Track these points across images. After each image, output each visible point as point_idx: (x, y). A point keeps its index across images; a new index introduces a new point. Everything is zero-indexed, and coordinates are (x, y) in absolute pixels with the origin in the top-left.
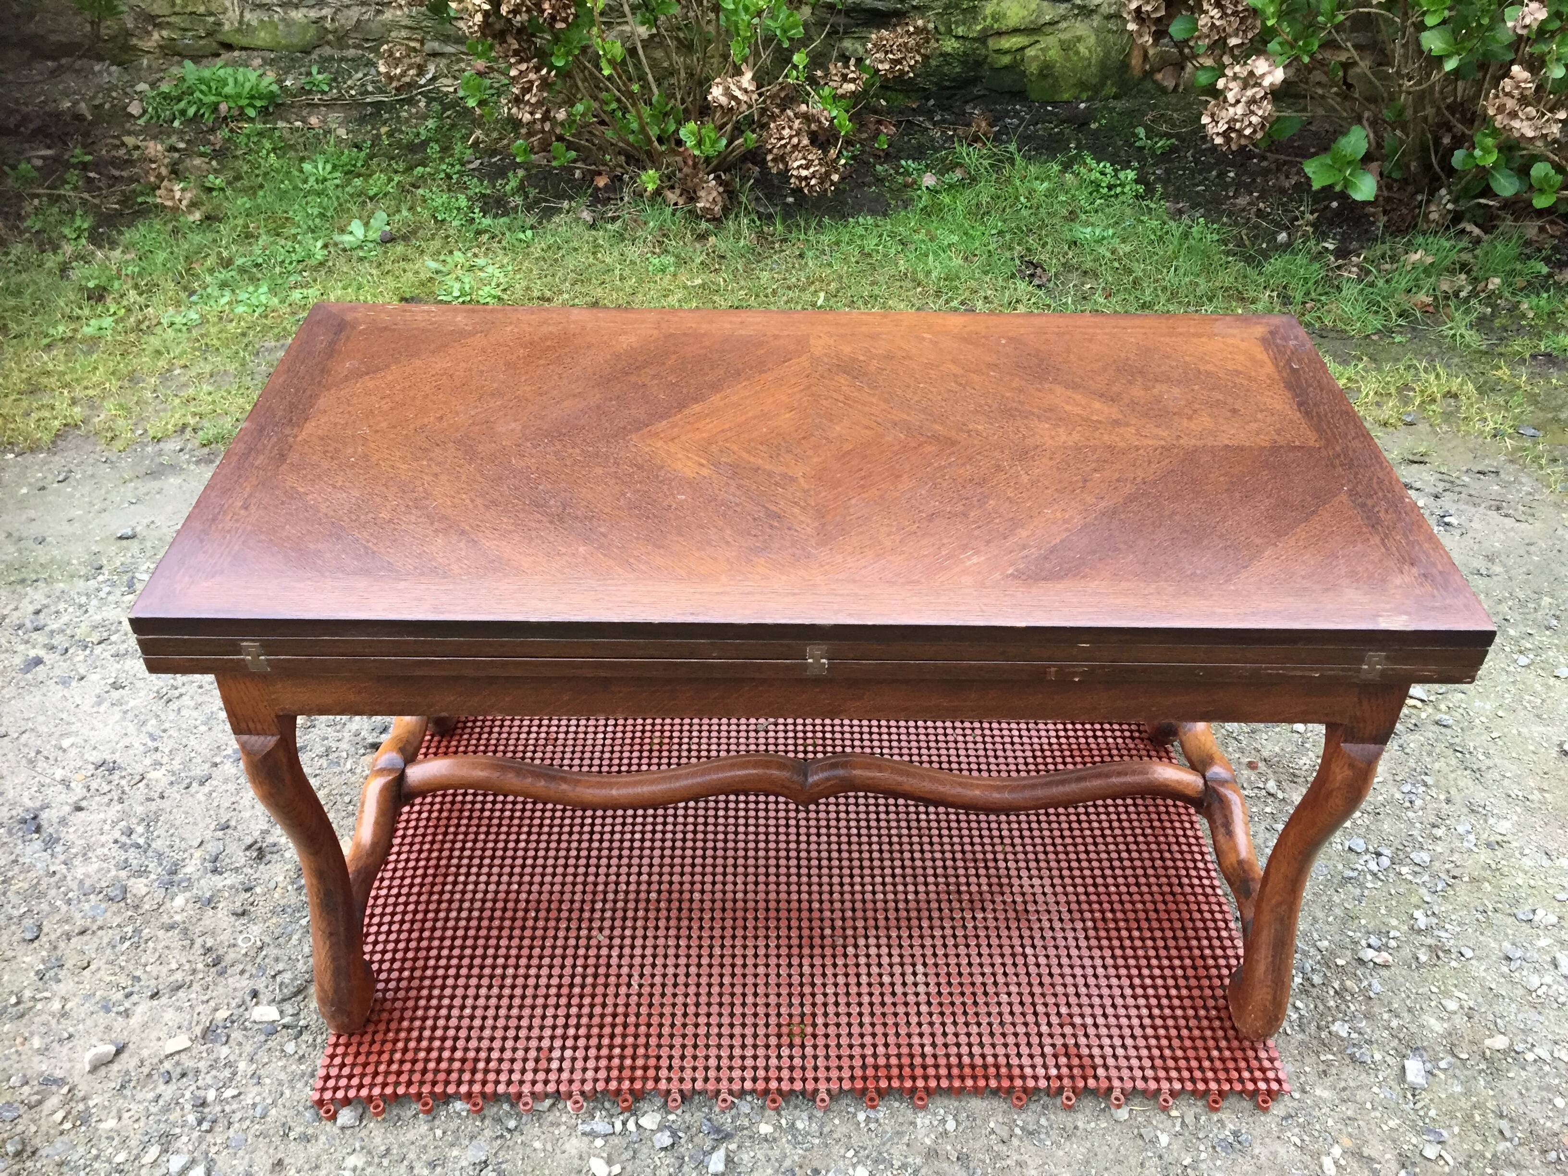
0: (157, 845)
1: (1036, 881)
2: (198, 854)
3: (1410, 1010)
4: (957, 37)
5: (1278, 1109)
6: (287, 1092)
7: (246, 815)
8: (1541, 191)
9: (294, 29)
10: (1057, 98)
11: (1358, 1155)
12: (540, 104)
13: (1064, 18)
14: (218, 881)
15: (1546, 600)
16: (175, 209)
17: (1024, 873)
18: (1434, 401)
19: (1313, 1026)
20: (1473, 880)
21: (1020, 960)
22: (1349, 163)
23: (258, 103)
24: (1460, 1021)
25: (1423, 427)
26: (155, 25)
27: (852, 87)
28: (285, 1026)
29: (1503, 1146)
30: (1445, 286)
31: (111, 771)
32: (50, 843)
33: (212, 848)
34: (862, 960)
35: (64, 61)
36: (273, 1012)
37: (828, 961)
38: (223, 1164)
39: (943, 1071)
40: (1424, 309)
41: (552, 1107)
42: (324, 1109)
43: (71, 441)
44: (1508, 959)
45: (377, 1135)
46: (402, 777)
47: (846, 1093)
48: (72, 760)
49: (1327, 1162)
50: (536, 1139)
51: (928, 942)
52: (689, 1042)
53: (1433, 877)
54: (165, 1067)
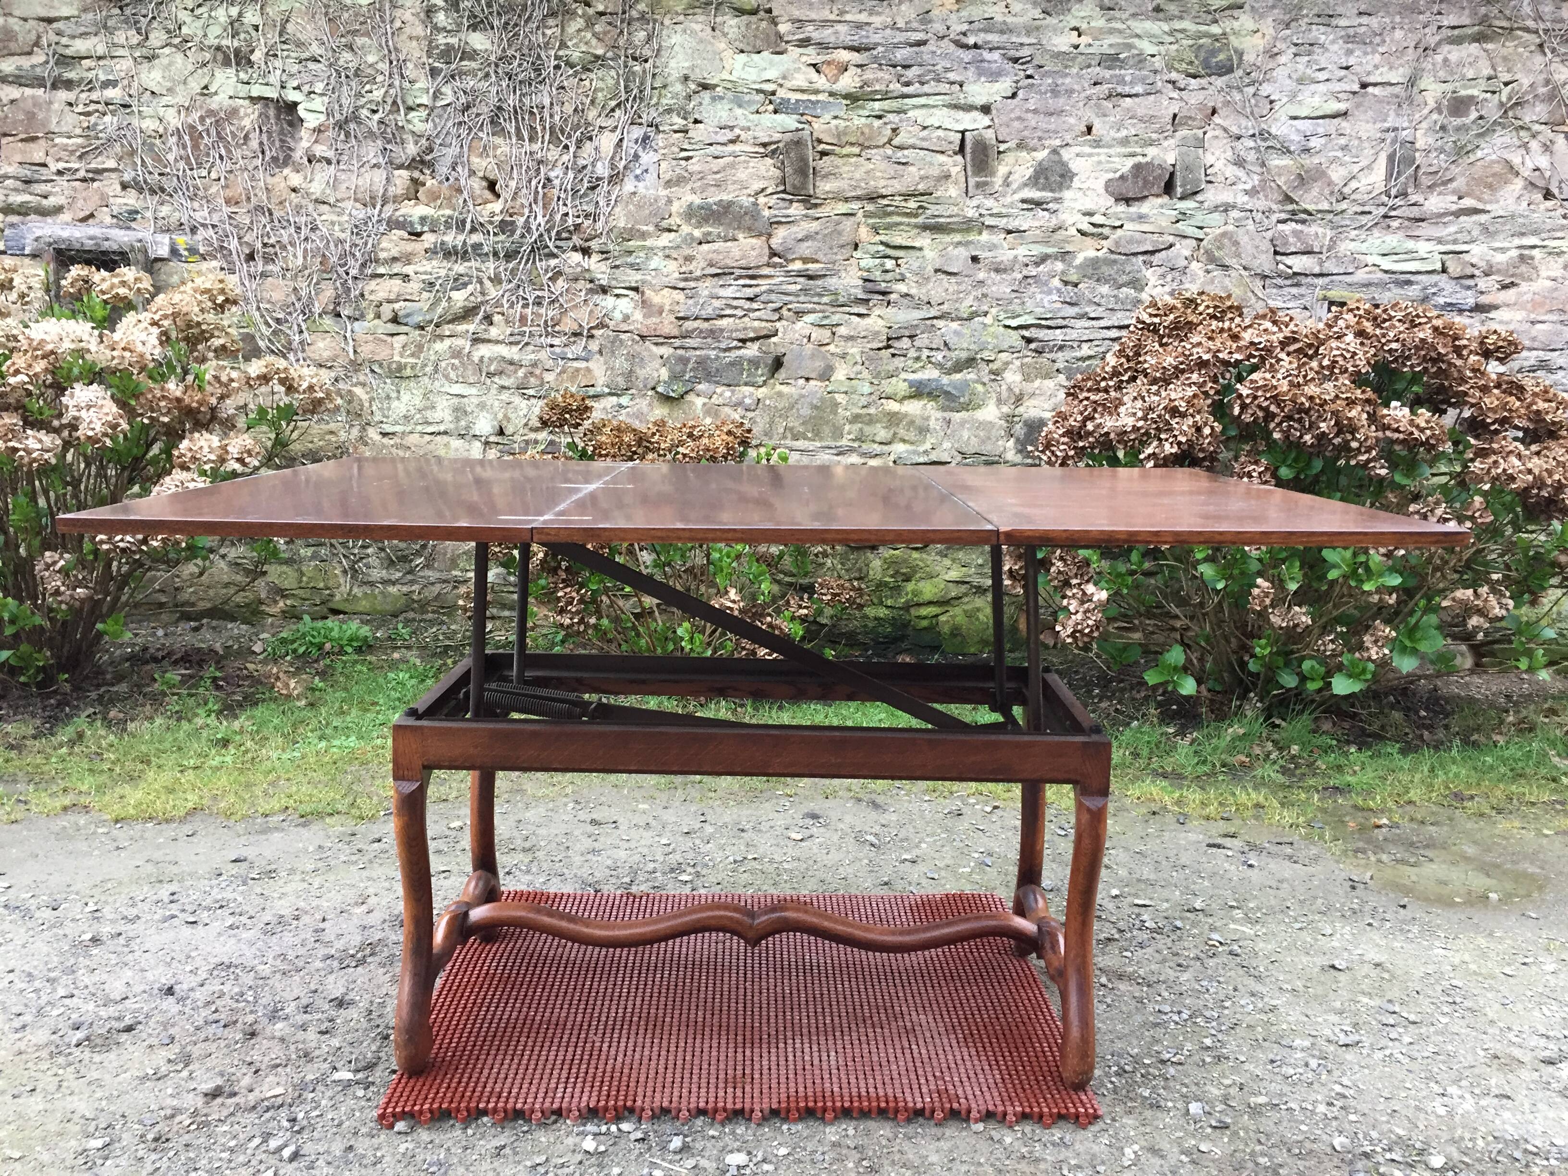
0: (264, 1001)
1: (922, 1016)
2: (293, 1004)
3: (1197, 1084)
4: (887, 607)
5: (1092, 1128)
6: (357, 1114)
7: (330, 986)
8: (1313, 679)
9: (389, 600)
10: (966, 651)
11: (1154, 1151)
12: (578, 612)
13: (966, 595)
14: (307, 1017)
15: (1320, 901)
16: (289, 696)
17: (914, 1013)
18: (1246, 808)
19: (1124, 1092)
20: (1249, 1026)
21: (907, 1051)
22: (1175, 669)
23: (355, 644)
24: (1233, 1091)
25: (1238, 822)
26: (283, 596)
27: (805, 611)
28: (358, 1083)
29: (1258, 1148)
30: (1257, 750)
31: (229, 967)
32: (181, 1000)
33: (304, 1001)
34: (790, 1049)
35: (205, 621)
36: (350, 1076)
37: (765, 1050)
38: (308, 1148)
39: (847, 1098)
40: (1242, 764)
41: (555, 1122)
42: (386, 1120)
43: (198, 817)
44: (1272, 1062)
45: (424, 1135)
46: (466, 914)
47: (775, 1113)
48: (198, 962)
49: (1128, 1151)
50: (543, 1137)
51: (839, 1042)
52: (659, 1085)
53: (1219, 1024)
54: (266, 1103)
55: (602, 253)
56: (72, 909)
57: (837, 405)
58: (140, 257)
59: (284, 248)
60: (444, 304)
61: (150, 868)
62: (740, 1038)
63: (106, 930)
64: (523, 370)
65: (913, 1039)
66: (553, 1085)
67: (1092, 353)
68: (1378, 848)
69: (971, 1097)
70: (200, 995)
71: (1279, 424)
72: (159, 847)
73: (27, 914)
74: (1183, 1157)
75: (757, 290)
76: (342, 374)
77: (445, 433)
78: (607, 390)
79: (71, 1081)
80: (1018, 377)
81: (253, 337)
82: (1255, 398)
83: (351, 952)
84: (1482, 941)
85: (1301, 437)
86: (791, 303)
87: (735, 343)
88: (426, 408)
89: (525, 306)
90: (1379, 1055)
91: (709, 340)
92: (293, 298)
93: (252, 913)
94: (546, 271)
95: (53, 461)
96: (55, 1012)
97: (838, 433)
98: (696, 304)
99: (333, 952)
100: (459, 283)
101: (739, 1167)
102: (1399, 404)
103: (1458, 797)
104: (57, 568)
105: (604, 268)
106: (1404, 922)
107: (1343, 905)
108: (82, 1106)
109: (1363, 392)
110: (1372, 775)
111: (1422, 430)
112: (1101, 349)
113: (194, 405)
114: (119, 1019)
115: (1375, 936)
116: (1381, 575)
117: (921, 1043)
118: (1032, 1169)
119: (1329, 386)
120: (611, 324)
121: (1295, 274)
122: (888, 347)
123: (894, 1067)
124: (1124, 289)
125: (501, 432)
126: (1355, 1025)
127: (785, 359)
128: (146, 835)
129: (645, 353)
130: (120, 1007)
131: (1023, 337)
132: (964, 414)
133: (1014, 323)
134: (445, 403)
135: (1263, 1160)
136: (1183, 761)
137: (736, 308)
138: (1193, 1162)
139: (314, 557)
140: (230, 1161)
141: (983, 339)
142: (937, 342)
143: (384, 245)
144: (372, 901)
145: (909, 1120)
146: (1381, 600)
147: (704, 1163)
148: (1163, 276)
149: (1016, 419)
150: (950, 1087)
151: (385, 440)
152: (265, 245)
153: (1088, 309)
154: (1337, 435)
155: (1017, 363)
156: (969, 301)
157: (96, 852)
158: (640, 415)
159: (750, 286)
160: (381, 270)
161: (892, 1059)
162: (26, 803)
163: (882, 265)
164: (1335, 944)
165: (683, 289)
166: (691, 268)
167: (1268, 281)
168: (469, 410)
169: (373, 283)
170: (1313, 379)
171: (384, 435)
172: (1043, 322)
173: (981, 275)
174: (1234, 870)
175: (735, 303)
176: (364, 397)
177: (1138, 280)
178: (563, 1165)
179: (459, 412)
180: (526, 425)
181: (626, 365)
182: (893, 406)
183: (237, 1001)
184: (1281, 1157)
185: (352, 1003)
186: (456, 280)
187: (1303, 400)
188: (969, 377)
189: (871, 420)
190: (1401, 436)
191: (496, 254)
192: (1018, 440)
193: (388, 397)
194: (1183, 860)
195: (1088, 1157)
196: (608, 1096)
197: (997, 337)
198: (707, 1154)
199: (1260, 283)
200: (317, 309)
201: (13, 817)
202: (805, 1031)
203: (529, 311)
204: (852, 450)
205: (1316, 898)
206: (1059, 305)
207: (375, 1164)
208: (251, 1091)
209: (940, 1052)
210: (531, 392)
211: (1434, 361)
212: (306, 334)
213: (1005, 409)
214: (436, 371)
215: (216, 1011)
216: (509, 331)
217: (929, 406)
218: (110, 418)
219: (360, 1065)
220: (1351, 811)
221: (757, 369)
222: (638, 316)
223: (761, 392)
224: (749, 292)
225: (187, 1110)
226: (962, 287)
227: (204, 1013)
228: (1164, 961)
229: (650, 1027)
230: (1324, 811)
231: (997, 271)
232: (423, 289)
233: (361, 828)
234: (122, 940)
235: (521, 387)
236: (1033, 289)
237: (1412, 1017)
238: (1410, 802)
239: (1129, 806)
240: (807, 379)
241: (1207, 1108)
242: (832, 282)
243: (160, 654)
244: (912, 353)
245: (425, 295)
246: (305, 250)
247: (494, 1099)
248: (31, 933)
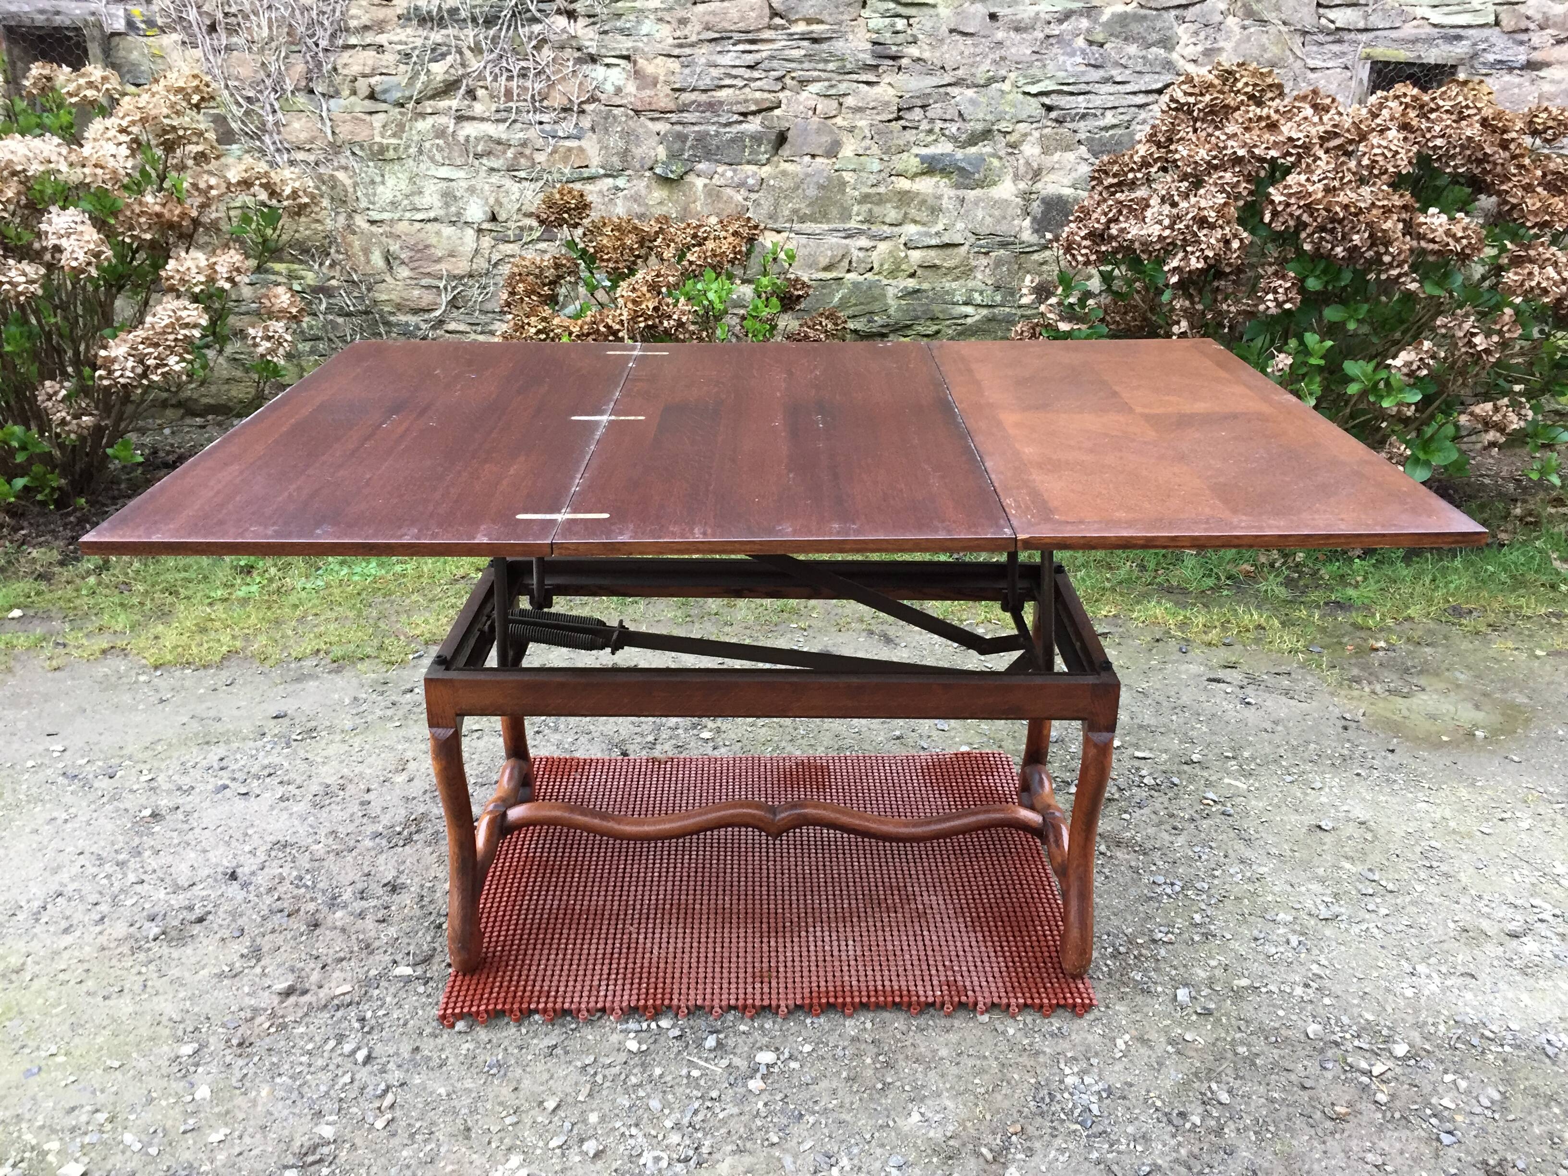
0: (321, 885)
1: (933, 898)
2: (349, 889)
3: (1185, 966)
5: (1089, 1017)
6: (420, 1012)
7: (382, 869)
11: (1143, 1040)
14: (364, 904)
15: (1312, 746)
17: (925, 894)
18: (1248, 630)
19: (1118, 975)
20: (1236, 898)
21: (919, 938)
24: (1219, 972)
25: (1238, 647)
28: (417, 978)
29: (1238, 1036)
30: (1263, 559)
31: (285, 846)
32: (245, 885)
33: (360, 886)
34: (811, 939)
35: (210, 417)
36: (409, 971)
37: (788, 940)
38: (379, 1049)
39: (864, 993)
40: (1247, 574)
41: (600, 1018)
42: (446, 1020)
43: (234, 661)
44: (1256, 939)
45: (482, 1034)
46: (504, 815)
47: (798, 1007)
48: (256, 841)
49: (1120, 1042)
50: (590, 1035)
51: (856, 929)
52: (693, 981)
53: (1210, 897)
54: (336, 1002)
55: (589, 16)
56: (128, 777)
57: (843, 184)
58: (96, 33)
59: (246, 17)
60: (423, 78)
61: (195, 726)
62: (765, 926)
63: (164, 802)
64: (512, 150)
65: (924, 924)
66: (596, 983)
67: (1115, 121)
68: (1373, 676)
69: (977, 989)
70: (262, 880)
71: (1309, 236)
72: (201, 699)
73: (87, 785)
74: (1170, 1049)
75: (758, 56)
76: (321, 157)
77: (435, 220)
78: (602, 172)
79: (155, 982)
80: (1037, 150)
81: (225, 118)
82: (1288, 205)
83: (398, 829)
84: (1463, 793)
85: (1332, 249)
86: (794, 70)
87: (736, 117)
88: (413, 194)
89: (510, 78)
90: (1355, 929)
91: (708, 114)
92: (262, 74)
93: (299, 782)
94: (530, 38)
95: (40, 292)
96: (129, 903)
97: (846, 215)
98: (693, 73)
99: (380, 829)
100: (437, 53)
101: (768, 1066)
102: (1436, 210)
103: (1457, 612)
104: (59, 397)
105: (591, 35)
106: (1389, 769)
107: (1334, 751)
108: (169, 1008)
109: (1401, 196)
110: (1374, 587)
111: (1458, 240)
112: (1126, 118)
113: (175, 219)
114: (191, 908)
115: (1360, 787)
116: (1401, 390)
117: (932, 929)
118: (1032, 1063)
119: (1365, 190)
120: (603, 97)
121: (1338, 29)
122: (899, 118)
123: (907, 957)
124: (1154, 49)
125: (494, 218)
126: (1336, 895)
127: (790, 134)
128: (187, 683)
129: (641, 130)
130: (189, 894)
131: (1043, 105)
132: (978, 192)
133: (1034, 89)
134: (433, 188)
135: (1241, 1050)
136: (1188, 573)
137: (736, 77)
138: (1178, 1052)
139: (312, 352)
140: (310, 1065)
141: (1001, 108)
142: (951, 113)
143: (353, 11)
144: (412, 766)
145: (921, 1012)
146: (1399, 411)
147: (737, 1061)
148: (1196, 33)
149: (1033, 196)
150: (959, 978)
151: (374, 229)
152: (226, 15)
153: (1114, 72)
154: (1369, 249)
155: (1036, 134)
156: (986, 65)
157: (141, 707)
158: (636, 198)
159: (750, 52)
160: (353, 41)
161: (905, 948)
162: (65, 645)
163: (893, 25)
164: (1324, 799)
165: (678, 57)
166: (686, 32)
167: (1308, 38)
168: (458, 194)
169: (346, 54)
170: (1350, 181)
171: (373, 222)
172: (1065, 88)
173: (1000, 35)
174: (1231, 709)
175: (734, 72)
176: (348, 182)
177: (1169, 38)
178: (610, 1065)
179: (448, 197)
180: (519, 210)
181: (621, 144)
182: (903, 184)
183: (297, 887)
184: (1259, 1045)
185: (403, 886)
186: (433, 50)
187: (1338, 209)
188: (984, 150)
189: (880, 200)
190: (1436, 247)
191: (474, 20)
192: (1034, 219)
193: (373, 182)
194: (1185, 699)
195: (1083, 1049)
196: (647, 994)
197: (1015, 106)
198: (738, 1051)
199: (1299, 40)
200: (289, 87)
201: (54, 663)
202: (824, 916)
203: (514, 84)
204: (860, 232)
205: (1308, 742)
206: (1083, 68)
207: (441, 1066)
208: (320, 987)
209: (950, 938)
210: (522, 174)
211: (1479, 162)
212: (280, 115)
213: (1022, 186)
214: (420, 152)
215: (279, 899)
216: (494, 107)
217: (942, 184)
218: (92, 246)
219: (418, 959)
220: (1350, 629)
221: (759, 146)
222: (631, 87)
223: (765, 172)
224: (750, 59)
225: (266, 1010)
226: (978, 50)
227: (268, 900)
228: (1161, 823)
229: (682, 916)
230: (1323, 630)
231: (1017, 30)
232: (399, 61)
233: (392, 674)
234: (180, 815)
235: (511, 169)
236: (1055, 50)
237: (1390, 887)
238: (1409, 619)
239: (1135, 633)
240: (813, 156)
241: (1193, 994)
242: (838, 46)
243: (171, 458)
244: (925, 126)
245: (402, 68)
246: (270, 19)
247: (543, 1000)
248: (93, 807)
